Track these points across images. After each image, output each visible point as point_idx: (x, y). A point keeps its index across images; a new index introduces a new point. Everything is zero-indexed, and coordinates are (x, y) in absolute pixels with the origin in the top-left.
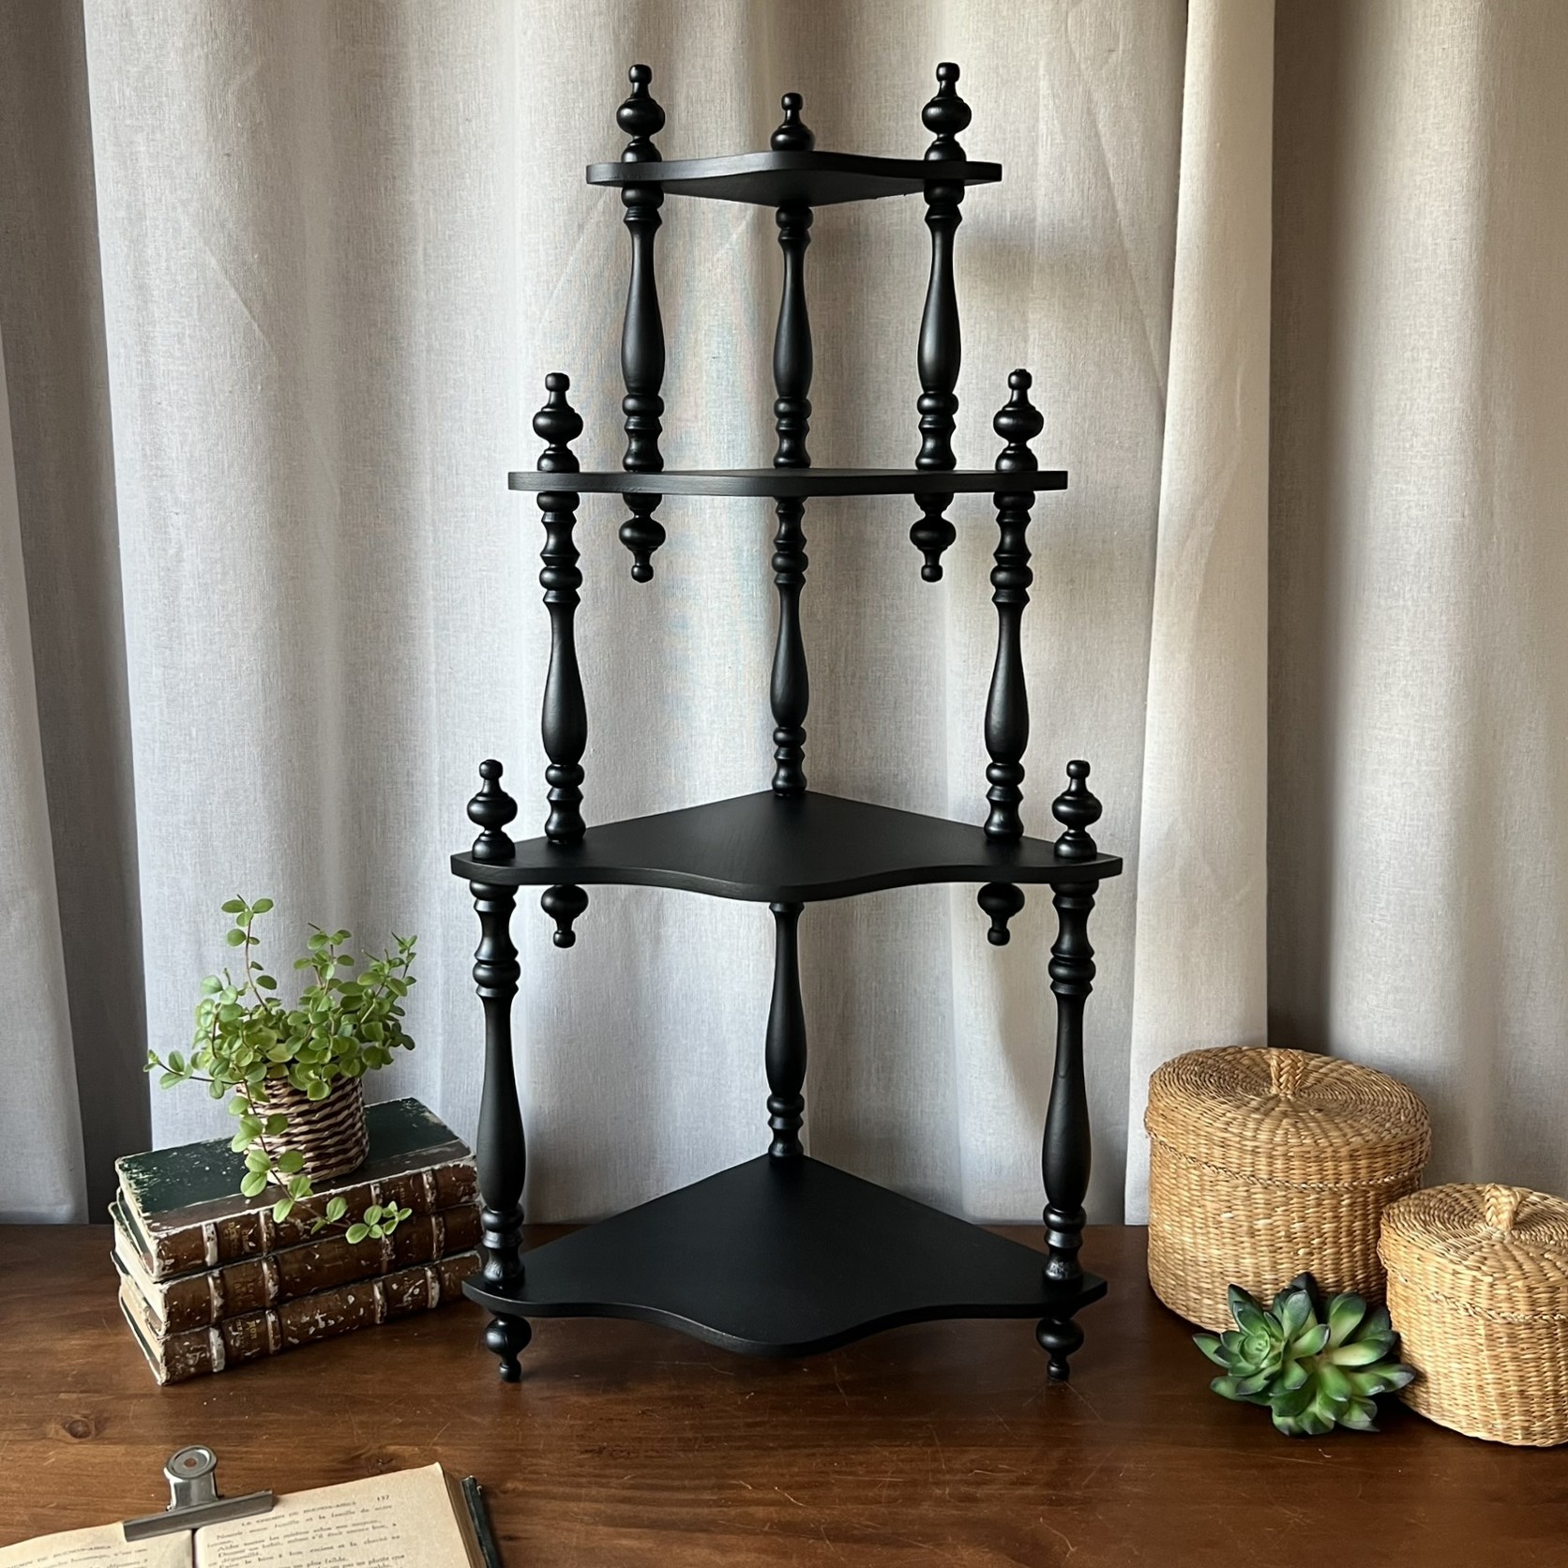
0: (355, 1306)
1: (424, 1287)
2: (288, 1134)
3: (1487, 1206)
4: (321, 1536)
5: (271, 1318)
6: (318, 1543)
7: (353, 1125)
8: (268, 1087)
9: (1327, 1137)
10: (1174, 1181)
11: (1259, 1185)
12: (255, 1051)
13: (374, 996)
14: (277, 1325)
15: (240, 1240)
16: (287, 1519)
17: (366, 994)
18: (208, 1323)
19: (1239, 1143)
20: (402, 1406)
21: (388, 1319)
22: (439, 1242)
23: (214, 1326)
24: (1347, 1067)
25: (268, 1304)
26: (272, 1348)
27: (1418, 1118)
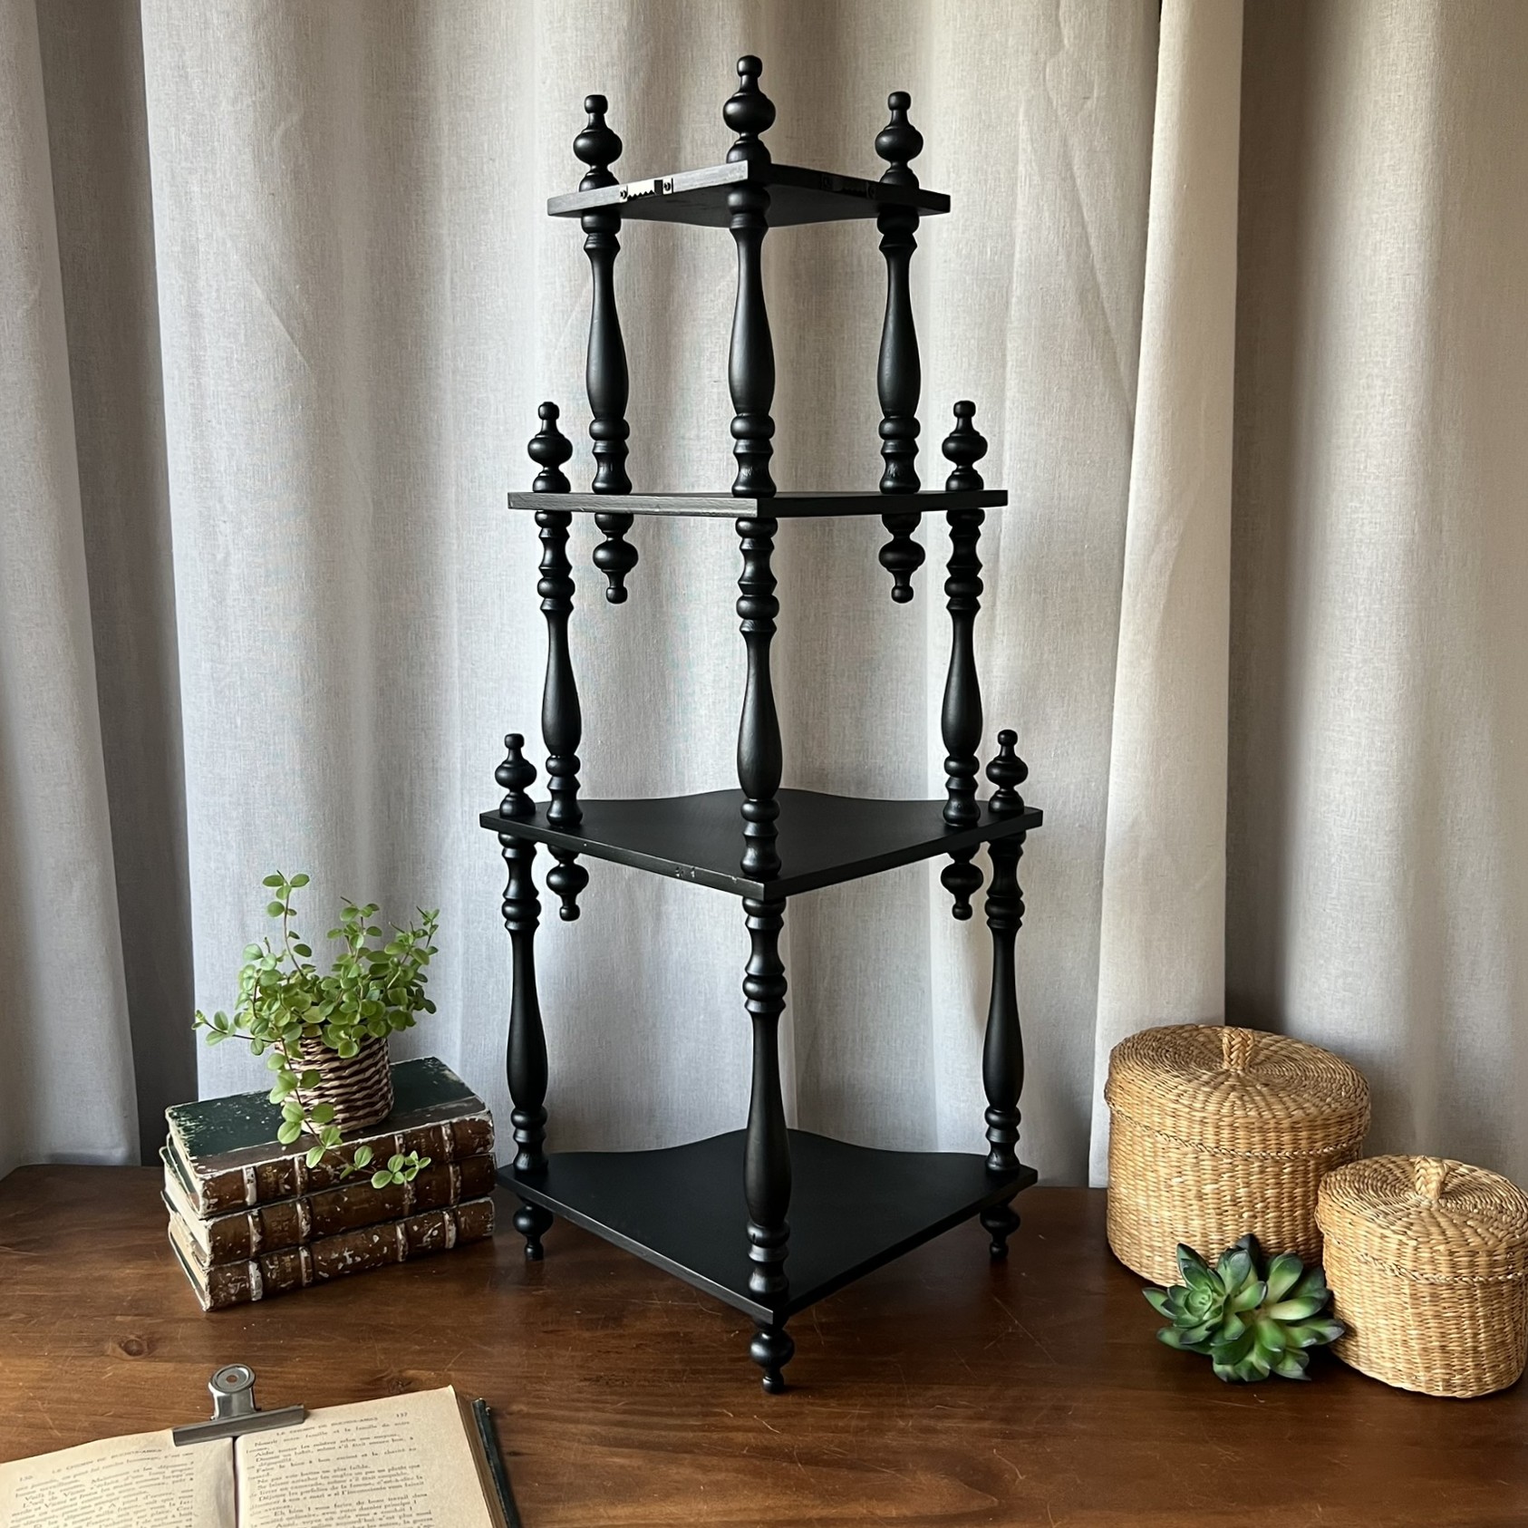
0: (379, 1246)
1: (442, 1229)
2: (320, 1088)
3: (1418, 1176)
4: (346, 1446)
5: (304, 1254)
6: (342, 1452)
7: (379, 1081)
8: (302, 1046)
9: (1270, 1110)
10: (1129, 1148)
11: (1207, 1153)
12: (292, 1013)
13: (399, 964)
14: (309, 1260)
15: (277, 1183)
16: (317, 1431)
17: (392, 962)
18: (248, 1257)
19: (1188, 1113)
20: (421, 1336)
21: (409, 1258)
22: (456, 1188)
23: (253, 1260)
24: (1296, 1045)
25: (301, 1241)
26: (305, 1281)
27: (1358, 1093)
